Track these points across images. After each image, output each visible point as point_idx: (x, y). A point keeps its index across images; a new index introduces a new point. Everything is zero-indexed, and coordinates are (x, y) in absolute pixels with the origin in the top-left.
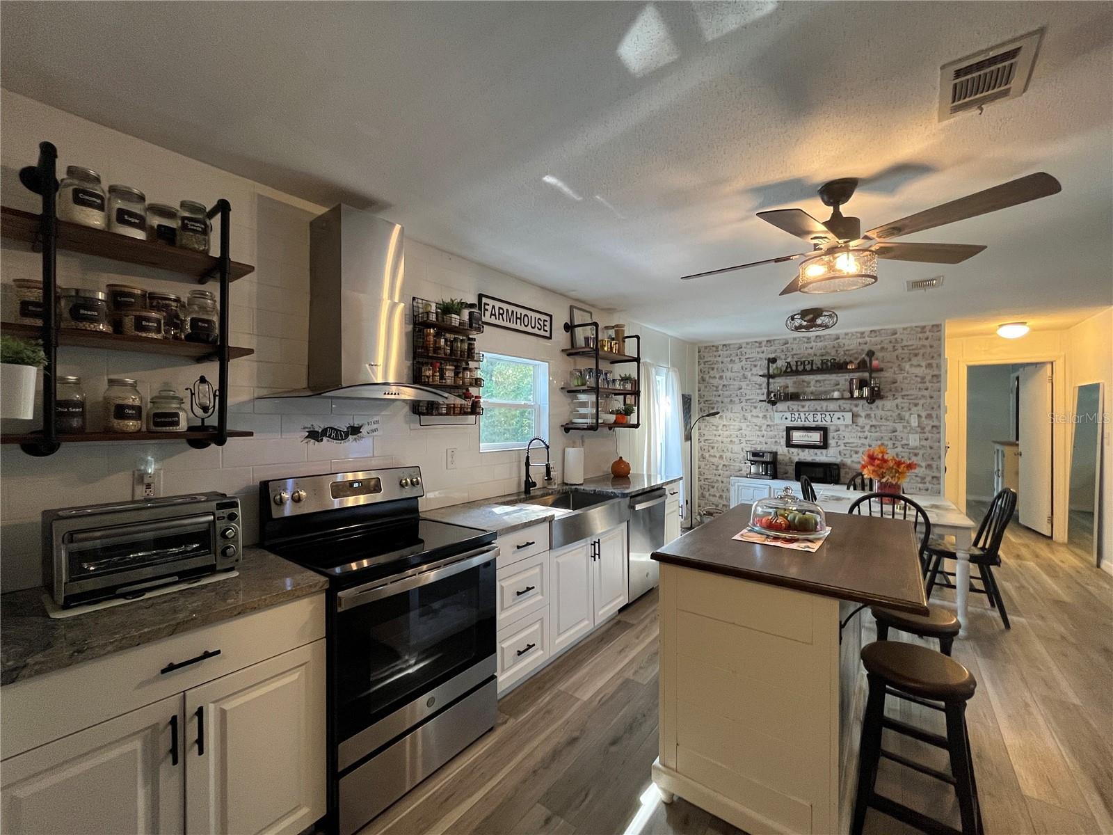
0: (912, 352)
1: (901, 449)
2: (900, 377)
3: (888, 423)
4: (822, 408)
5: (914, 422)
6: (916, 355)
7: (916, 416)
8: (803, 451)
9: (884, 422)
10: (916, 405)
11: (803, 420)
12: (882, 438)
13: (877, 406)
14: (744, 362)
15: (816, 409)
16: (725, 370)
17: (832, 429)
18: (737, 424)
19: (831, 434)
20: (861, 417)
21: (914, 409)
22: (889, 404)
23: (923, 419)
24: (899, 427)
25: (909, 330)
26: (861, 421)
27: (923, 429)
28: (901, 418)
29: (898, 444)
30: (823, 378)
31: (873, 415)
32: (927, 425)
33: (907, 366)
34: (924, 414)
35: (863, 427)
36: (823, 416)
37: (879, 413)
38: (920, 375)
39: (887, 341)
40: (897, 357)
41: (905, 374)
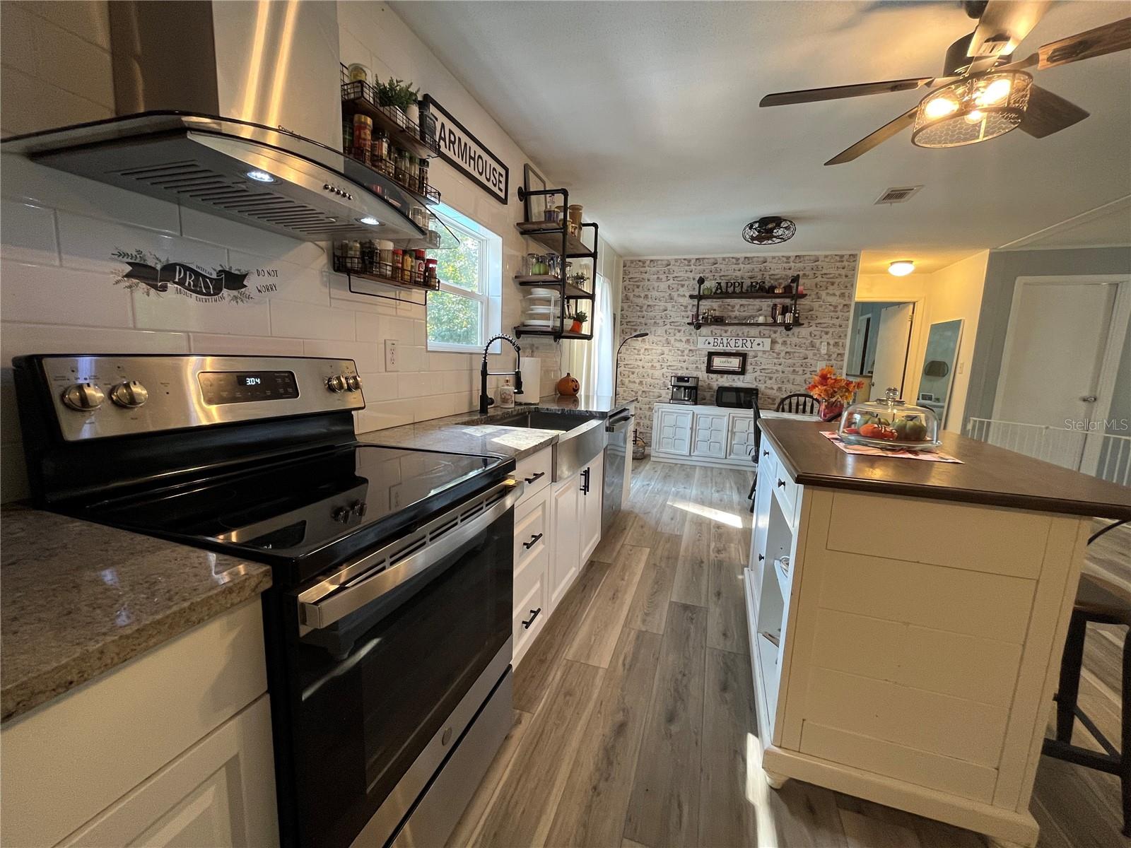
0: (830, 280)
2: (816, 305)
3: (801, 351)
4: (743, 333)
5: (824, 350)
6: (833, 284)
7: (826, 344)
8: (722, 377)
9: (798, 349)
10: (827, 333)
11: (725, 345)
12: (794, 364)
13: (793, 334)
14: (671, 281)
15: (738, 335)
16: (651, 288)
17: (751, 354)
18: (659, 349)
19: (750, 360)
20: (778, 343)
21: (825, 337)
22: (803, 331)
23: (831, 347)
24: (810, 354)
25: (830, 257)
26: (778, 347)
27: (830, 356)
28: (813, 345)
29: (808, 370)
30: (748, 303)
31: (789, 342)
32: (834, 353)
33: (823, 294)
34: (832, 342)
35: (778, 354)
36: (745, 341)
37: (795, 340)
38: (833, 304)
39: (809, 268)
40: (816, 285)
41: (821, 303)
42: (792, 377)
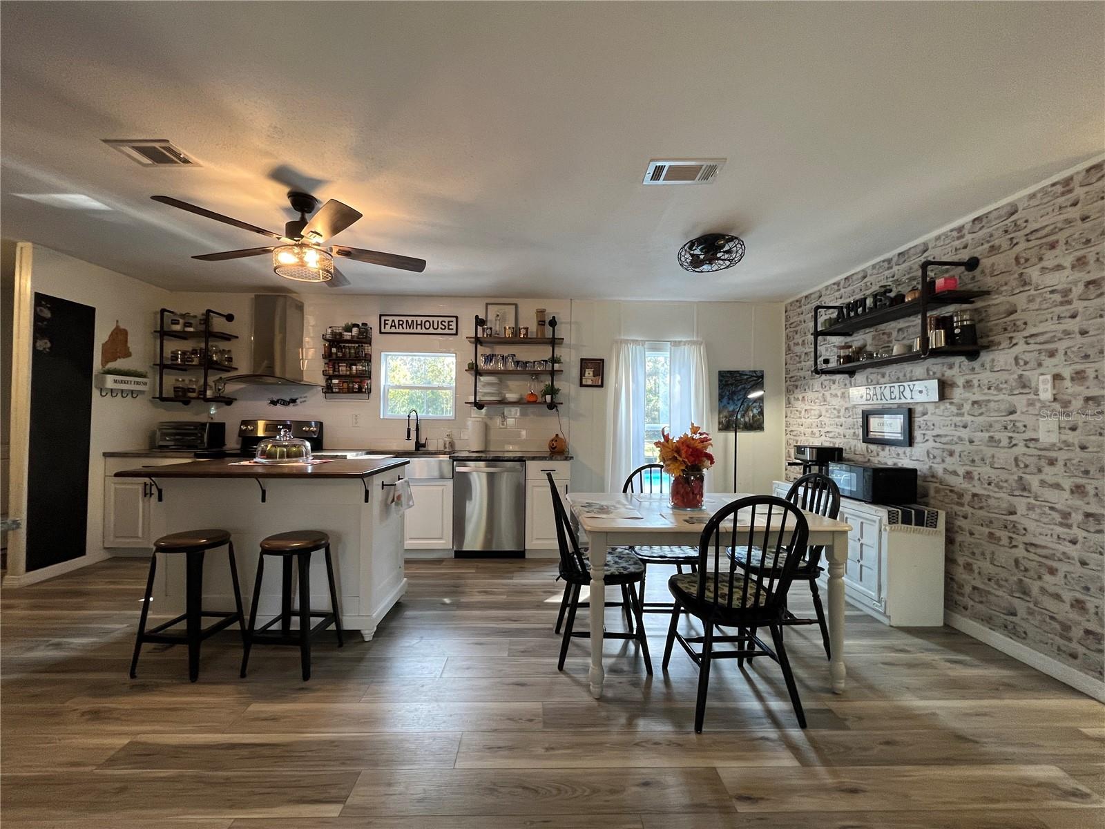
0: (1044, 241)
1: (1025, 450)
2: (1020, 300)
3: (1001, 397)
4: (905, 375)
5: (1046, 393)
6: (1053, 246)
7: (1049, 377)
8: (883, 450)
9: (993, 395)
10: (1052, 354)
11: (879, 398)
12: (991, 426)
13: (983, 365)
15: (898, 378)
17: (919, 409)
18: (816, 408)
19: (919, 420)
20: (958, 387)
21: (1048, 362)
22: (1001, 357)
23: (1068, 383)
24: (1020, 402)
25: (1039, 195)
26: (958, 394)
27: (1066, 404)
28: (1024, 384)
29: (1018, 438)
30: (907, 324)
31: (975, 383)
32: (1075, 396)
33: (1034, 273)
34: (1067, 372)
35: (960, 407)
36: (902, 388)
37: (986, 377)
38: (1058, 287)
39: (1001, 231)
40: (1017, 259)
41: (1032, 292)
42: (988, 452)
